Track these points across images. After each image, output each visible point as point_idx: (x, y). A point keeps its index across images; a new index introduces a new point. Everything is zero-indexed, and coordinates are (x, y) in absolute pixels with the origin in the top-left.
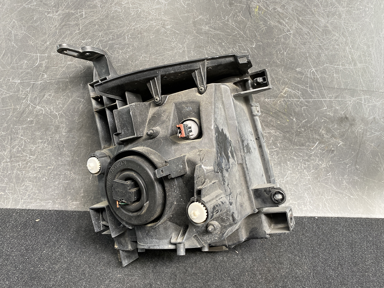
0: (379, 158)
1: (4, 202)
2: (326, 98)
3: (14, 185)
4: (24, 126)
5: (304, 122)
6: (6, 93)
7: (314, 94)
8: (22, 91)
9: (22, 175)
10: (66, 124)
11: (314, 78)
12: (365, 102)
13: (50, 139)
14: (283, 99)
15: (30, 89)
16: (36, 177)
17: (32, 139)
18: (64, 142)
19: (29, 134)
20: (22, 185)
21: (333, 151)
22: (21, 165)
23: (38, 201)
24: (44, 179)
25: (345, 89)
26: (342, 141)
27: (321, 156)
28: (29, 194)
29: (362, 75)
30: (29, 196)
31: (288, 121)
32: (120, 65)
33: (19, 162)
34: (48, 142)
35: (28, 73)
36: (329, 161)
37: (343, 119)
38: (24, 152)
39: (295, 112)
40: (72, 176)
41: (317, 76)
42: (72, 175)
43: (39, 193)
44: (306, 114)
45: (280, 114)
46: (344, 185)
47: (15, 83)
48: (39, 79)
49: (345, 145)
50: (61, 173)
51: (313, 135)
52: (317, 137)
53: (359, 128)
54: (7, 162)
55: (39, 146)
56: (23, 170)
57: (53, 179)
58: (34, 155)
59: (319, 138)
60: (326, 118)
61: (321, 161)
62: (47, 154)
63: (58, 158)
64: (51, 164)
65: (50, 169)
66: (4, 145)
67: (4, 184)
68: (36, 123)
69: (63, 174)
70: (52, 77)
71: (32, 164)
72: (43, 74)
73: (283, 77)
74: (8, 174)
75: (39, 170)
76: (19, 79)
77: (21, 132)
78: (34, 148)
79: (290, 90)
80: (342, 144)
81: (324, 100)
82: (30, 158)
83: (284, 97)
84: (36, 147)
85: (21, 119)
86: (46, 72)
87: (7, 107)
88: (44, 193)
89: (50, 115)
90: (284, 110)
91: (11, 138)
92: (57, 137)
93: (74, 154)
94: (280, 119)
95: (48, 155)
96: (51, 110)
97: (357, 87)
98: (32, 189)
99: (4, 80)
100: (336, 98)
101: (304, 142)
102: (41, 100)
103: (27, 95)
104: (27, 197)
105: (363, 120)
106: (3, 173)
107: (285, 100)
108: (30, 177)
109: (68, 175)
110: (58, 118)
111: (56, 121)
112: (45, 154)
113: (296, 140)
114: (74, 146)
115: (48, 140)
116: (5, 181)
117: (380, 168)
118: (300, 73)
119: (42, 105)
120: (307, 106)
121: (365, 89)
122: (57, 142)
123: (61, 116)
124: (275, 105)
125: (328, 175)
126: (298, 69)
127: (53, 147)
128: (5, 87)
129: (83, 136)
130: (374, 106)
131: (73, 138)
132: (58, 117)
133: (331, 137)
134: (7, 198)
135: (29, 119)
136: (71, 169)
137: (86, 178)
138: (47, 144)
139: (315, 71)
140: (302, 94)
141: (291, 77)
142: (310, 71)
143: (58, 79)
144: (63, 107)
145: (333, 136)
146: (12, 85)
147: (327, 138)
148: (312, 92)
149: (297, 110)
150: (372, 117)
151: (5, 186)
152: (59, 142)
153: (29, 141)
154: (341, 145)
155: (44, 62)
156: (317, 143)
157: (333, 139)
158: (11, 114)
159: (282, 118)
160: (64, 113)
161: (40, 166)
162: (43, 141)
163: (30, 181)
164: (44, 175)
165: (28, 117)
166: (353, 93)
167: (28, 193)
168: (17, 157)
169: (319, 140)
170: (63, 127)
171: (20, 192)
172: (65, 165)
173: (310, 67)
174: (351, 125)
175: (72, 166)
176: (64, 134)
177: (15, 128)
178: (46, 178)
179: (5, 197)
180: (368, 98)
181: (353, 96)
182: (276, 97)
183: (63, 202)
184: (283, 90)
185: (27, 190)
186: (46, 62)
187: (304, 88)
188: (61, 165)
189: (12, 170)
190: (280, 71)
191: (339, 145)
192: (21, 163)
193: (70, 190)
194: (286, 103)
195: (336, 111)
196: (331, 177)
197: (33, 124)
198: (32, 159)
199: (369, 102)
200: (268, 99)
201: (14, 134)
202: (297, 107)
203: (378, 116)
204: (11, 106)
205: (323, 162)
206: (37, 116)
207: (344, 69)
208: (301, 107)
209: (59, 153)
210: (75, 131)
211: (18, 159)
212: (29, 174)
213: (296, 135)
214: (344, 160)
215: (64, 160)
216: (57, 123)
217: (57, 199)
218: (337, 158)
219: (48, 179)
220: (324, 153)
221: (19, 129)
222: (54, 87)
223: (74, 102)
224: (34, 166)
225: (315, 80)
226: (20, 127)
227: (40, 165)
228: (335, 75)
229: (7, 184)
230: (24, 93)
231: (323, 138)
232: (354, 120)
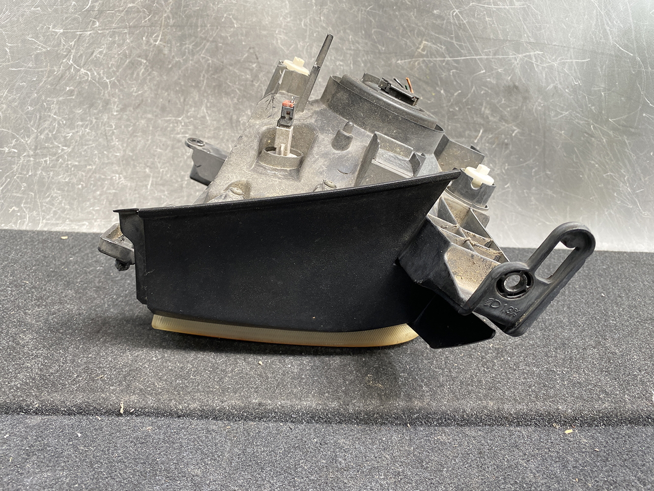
0: (577, 157)
1: (15, 223)
2: (481, 55)
3: (35, 195)
4: (61, 99)
5: (456, 96)
6: (42, 47)
7: (463, 49)
8: (64, 45)
9: (48, 178)
10: (119, 98)
11: (460, 24)
12: (537, 61)
13: (94, 121)
14: (421, 59)
15: (75, 42)
16: (67, 183)
17: (69, 119)
18: (114, 127)
19: (66, 111)
20: (47, 195)
21: (507, 144)
22: (48, 162)
23: (68, 222)
24: (80, 186)
25: (505, 41)
26: (518, 126)
27: (490, 155)
28: (55, 211)
29: (525, 20)
30: (55, 213)
31: (434, 94)
32: (198, 10)
33: (47, 157)
34: (92, 125)
35: (75, 19)
36: (504, 163)
37: (512, 90)
38: (55, 139)
39: (441, 79)
40: (121, 183)
41: (462, 21)
42: (122, 181)
43: (70, 209)
44: (457, 81)
45: (420, 83)
46: (532, 205)
47: (56, 33)
48: (88, 28)
49: (522, 134)
50: (106, 176)
51: (472, 118)
52: (480, 120)
53: (537, 104)
54: (29, 156)
55: (77, 132)
56: (51, 171)
57: (93, 187)
58: (69, 146)
59: (482, 121)
60: (487, 87)
61: (492, 163)
62: (88, 145)
63: (103, 152)
64: (93, 161)
65: (90, 170)
66: (29, 128)
67: (20, 192)
68: (77, 95)
69: (108, 179)
70: (106, 25)
71: (64, 160)
72: (94, 21)
73: (416, 24)
74: (27, 176)
75: (74, 170)
76: (62, 28)
77: (55, 108)
78: (71, 134)
79: (429, 44)
80: (518, 132)
81: (479, 59)
82: (63, 150)
83: (422, 56)
84: (73, 133)
85: (58, 88)
86: (98, 19)
87: (41, 68)
88: (77, 209)
89: (98, 82)
90: (426, 76)
91: (40, 117)
92: (105, 118)
93: (127, 146)
94: (423, 92)
95: (90, 146)
96: (99, 74)
97: (520, 36)
98: (60, 203)
99: (42, 27)
100: (495, 54)
101: (461, 130)
102: (88, 59)
103: (70, 51)
104: (52, 215)
105: (540, 90)
106: (21, 174)
107: (424, 60)
108: (59, 183)
109: (116, 181)
110: (109, 89)
111: (106, 92)
112: (85, 145)
113: (450, 128)
114: (128, 132)
115: (92, 122)
116: (23, 189)
117: (583, 175)
118: (439, 17)
119: (88, 67)
120: (456, 68)
121: (532, 40)
122: (104, 125)
123: (114, 85)
124: (412, 69)
125: (506, 186)
126: (435, 12)
127: (97, 134)
128: (42, 38)
129: (141, 117)
130: (551, 68)
131: (128, 120)
132: (109, 86)
133: (500, 121)
134: (21, 217)
135: (68, 89)
136: (121, 171)
137: (143, 186)
138: (90, 129)
139: (458, 13)
140: (447, 49)
141: (427, 24)
142: (453, 14)
143: (114, 29)
144: (118, 71)
145: (502, 118)
146: (52, 35)
147: (495, 122)
148: (461, 46)
149: (444, 75)
150: (551, 86)
151: (21, 197)
152: (108, 127)
153: (64, 122)
154: (516, 135)
155: (97, 4)
156: (481, 131)
157: (504, 123)
158: (44, 79)
159: (424, 90)
160: (117, 81)
161: (76, 165)
162: (84, 124)
163: (59, 190)
164: (81, 180)
165: (67, 85)
166: (517, 47)
167: (54, 209)
168: (45, 148)
169: (483, 125)
170: (115, 103)
171: (42, 206)
172: (112, 164)
173: (452, 8)
174: (525, 99)
175: (123, 165)
176: (115, 114)
177: (48, 101)
178: (82, 185)
179: (19, 214)
180: (539, 54)
181: (517, 50)
182: (412, 56)
183: (104, 225)
184: (420, 44)
185: (53, 205)
186: (99, 4)
187: (449, 39)
188: (107, 163)
189: (36, 169)
190: (412, 15)
191: (513, 135)
192: (50, 158)
193: (117, 204)
194: (427, 66)
195: (498, 76)
196: (511, 190)
197: (73, 96)
198: (65, 153)
199: (542, 61)
200: (402, 60)
201: (45, 110)
202: (444, 71)
203: (560, 83)
204: (46, 66)
205: (496, 164)
206: (80, 83)
207: (498, 9)
208: (449, 70)
209: (106, 145)
210: (132, 109)
211: (45, 151)
212: (60, 177)
213: (449, 119)
214: (526, 161)
215: (112, 155)
216: (107, 95)
217: (96, 219)
218: (516, 158)
219: (86, 187)
220: (494, 149)
221: (53, 104)
222: (107, 40)
223: (133, 64)
224: (68, 164)
225: (461, 27)
226: (55, 100)
227: (77, 163)
228: (487, 18)
229: (24, 192)
230: (66, 49)
231: (488, 122)
232: (527, 91)
